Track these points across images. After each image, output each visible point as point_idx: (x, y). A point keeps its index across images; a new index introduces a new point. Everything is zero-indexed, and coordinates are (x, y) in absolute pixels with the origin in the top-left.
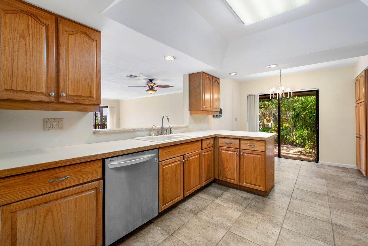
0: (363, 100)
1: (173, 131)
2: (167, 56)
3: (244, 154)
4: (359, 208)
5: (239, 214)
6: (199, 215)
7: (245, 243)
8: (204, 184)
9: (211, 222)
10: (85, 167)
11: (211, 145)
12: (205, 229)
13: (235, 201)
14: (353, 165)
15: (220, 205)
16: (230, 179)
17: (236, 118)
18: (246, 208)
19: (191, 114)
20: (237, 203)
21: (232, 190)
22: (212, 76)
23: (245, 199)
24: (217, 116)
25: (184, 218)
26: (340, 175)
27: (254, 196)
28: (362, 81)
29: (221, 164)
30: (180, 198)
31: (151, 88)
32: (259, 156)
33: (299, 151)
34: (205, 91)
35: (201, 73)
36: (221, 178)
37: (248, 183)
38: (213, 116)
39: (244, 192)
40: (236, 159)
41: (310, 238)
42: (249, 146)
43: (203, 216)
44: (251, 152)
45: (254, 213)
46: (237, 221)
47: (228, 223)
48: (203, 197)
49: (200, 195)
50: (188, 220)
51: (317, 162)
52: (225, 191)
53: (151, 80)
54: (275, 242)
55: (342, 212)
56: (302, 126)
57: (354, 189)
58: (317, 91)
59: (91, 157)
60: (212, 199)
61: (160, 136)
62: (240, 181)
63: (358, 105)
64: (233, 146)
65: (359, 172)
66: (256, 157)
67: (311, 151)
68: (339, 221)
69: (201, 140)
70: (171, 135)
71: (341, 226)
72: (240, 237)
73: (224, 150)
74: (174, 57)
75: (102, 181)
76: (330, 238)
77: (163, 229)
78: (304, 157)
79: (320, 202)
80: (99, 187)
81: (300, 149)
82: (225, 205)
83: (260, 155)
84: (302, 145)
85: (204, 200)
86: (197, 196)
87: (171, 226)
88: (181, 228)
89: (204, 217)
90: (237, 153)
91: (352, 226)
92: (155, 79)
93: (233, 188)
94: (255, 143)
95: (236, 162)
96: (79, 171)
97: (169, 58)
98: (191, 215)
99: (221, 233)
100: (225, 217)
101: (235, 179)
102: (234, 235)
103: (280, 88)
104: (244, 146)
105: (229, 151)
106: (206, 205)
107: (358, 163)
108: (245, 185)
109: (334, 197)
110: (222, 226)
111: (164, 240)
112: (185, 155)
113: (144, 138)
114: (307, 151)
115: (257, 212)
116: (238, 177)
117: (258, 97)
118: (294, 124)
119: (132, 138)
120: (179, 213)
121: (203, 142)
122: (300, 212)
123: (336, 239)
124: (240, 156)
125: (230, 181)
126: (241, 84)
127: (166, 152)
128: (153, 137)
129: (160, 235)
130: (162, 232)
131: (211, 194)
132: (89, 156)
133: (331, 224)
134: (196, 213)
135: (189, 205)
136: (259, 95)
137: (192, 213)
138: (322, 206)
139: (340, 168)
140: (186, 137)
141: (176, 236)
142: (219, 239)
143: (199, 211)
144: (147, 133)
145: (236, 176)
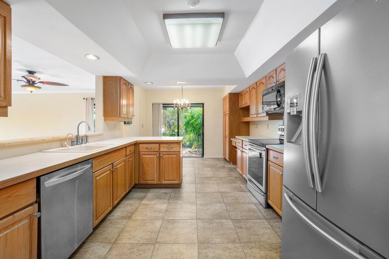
0: (228, 113)
1: (89, 140)
2: (88, 55)
3: (164, 155)
4: (229, 180)
5: (166, 205)
6: (133, 218)
7: (178, 222)
8: (128, 190)
9: (147, 219)
10: (16, 191)
11: (132, 151)
12: (144, 226)
13: (159, 197)
14: (221, 156)
15: (148, 204)
16: (150, 180)
17: (143, 125)
18: (169, 200)
19: (105, 120)
20: (161, 198)
21: (152, 190)
22: (129, 83)
23: (166, 193)
24: (128, 122)
25: (120, 226)
26: (217, 163)
27: (171, 190)
28: (227, 100)
29: (141, 168)
30: (110, 208)
31: (31, 84)
32: (175, 156)
33: (190, 151)
34: (122, 97)
35: (119, 78)
36: (142, 182)
37: (167, 180)
38: (125, 123)
39: (163, 189)
40: (156, 161)
41: (213, 204)
42: (167, 149)
43: (137, 217)
44: (169, 153)
45: (176, 201)
46: (167, 211)
47: (160, 215)
48: (128, 203)
49: (125, 202)
50: (124, 226)
51: (203, 157)
52: (147, 193)
53: (31, 73)
54: (196, 214)
55: (223, 184)
56: (191, 131)
57: (225, 170)
58: (203, 104)
59: (26, 176)
60: (138, 202)
61: (76, 146)
62: (159, 180)
63: (225, 115)
64: (153, 150)
65: (225, 159)
66: (173, 157)
67: (196, 150)
68: (223, 190)
69: (126, 147)
70: (87, 144)
71: (225, 192)
72: (173, 220)
73: (145, 155)
74: (98, 58)
75: (37, 205)
76: (221, 200)
77: (102, 242)
78: (193, 155)
79: (211, 182)
80: (34, 213)
81: (189, 149)
82: (152, 203)
83: (176, 154)
84: (190, 146)
85: (131, 205)
86: (123, 204)
87: (109, 237)
88: (121, 234)
89: (139, 218)
90: (157, 156)
91: (229, 190)
92: (38, 72)
93: (153, 188)
94: (172, 145)
95: (156, 164)
96: (8, 197)
97: (91, 57)
98: (125, 221)
99: (158, 223)
100: (156, 211)
101: (155, 180)
102: (168, 221)
103: (182, 100)
104: (163, 149)
105: (150, 155)
106: (135, 208)
107: (224, 154)
108: (164, 182)
109: (217, 177)
110: (157, 218)
111: (109, 250)
112: (114, 164)
113: (57, 150)
114: (194, 151)
115: (178, 199)
116: (158, 177)
117: (162, 105)
118: (186, 129)
119: (41, 151)
120: (111, 223)
121: (127, 149)
122: (204, 191)
123: (224, 200)
124: (160, 158)
125: (150, 182)
126: (147, 92)
127: (99, 162)
128: (69, 147)
129: (102, 248)
130: (102, 245)
131: (135, 198)
132: (24, 175)
133: (220, 192)
134: (130, 218)
135: (118, 213)
136: (163, 104)
137: (126, 219)
138: (213, 184)
139: (215, 159)
140: (113, 145)
141: (120, 242)
142: (159, 228)
143: (131, 215)
144: (58, 144)
145: (156, 177)
